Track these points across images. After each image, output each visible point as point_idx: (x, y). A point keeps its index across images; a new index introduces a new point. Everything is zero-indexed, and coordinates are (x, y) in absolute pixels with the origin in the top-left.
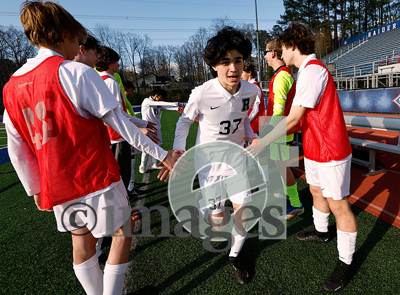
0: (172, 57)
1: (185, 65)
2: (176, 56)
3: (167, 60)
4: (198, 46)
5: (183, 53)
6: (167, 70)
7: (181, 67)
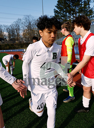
0: (5, 30)
1: (11, 33)
2: (7, 30)
3: (3, 31)
4: (17, 26)
5: (10, 28)
6: (3, 35)
7: (9, 34)
